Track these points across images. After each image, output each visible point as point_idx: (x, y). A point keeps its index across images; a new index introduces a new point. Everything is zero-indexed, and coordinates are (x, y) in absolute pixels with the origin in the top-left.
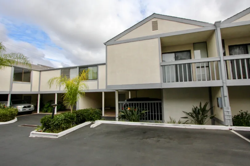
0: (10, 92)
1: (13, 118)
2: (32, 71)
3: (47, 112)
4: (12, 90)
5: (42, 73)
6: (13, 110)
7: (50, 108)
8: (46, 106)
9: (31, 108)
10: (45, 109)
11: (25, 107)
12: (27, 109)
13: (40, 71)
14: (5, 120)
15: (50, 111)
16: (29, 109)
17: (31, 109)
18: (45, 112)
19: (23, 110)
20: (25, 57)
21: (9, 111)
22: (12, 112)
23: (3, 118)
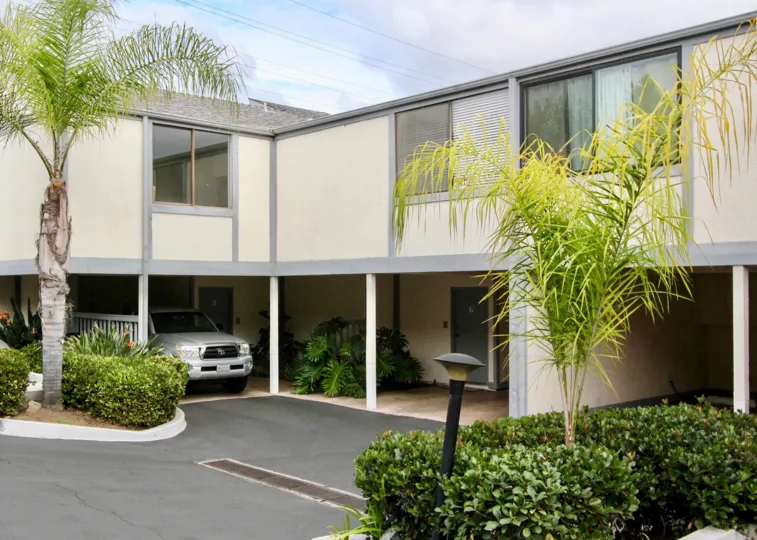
0: (143, 261)
1: (169, 415)
2: (235, 137)
3: (317, 387)
4: (150, 256)
5: (283, 145)
6: (165, 368)
7: (332, 364)
8: (314, 353)
9: (239, 360)
10: (311, 374)
11: (211, 353)
12: (223, 367)
13: (274, 137)
14: (137, 420)
15: (334, 387)
16: (233, 367)
17: (241, 367)
18: (309, 392)
19: (204, 369)
20: (203, 48)
21: (153, 373)
22: (162, 378)
23: (130, 408)
